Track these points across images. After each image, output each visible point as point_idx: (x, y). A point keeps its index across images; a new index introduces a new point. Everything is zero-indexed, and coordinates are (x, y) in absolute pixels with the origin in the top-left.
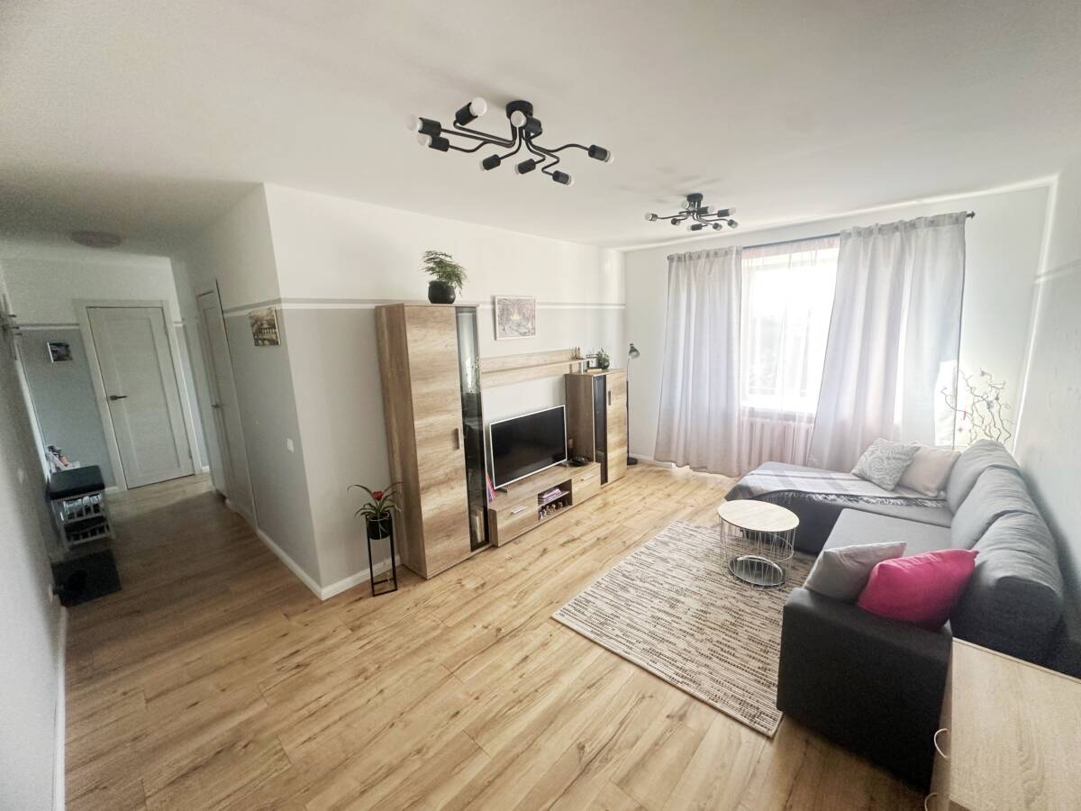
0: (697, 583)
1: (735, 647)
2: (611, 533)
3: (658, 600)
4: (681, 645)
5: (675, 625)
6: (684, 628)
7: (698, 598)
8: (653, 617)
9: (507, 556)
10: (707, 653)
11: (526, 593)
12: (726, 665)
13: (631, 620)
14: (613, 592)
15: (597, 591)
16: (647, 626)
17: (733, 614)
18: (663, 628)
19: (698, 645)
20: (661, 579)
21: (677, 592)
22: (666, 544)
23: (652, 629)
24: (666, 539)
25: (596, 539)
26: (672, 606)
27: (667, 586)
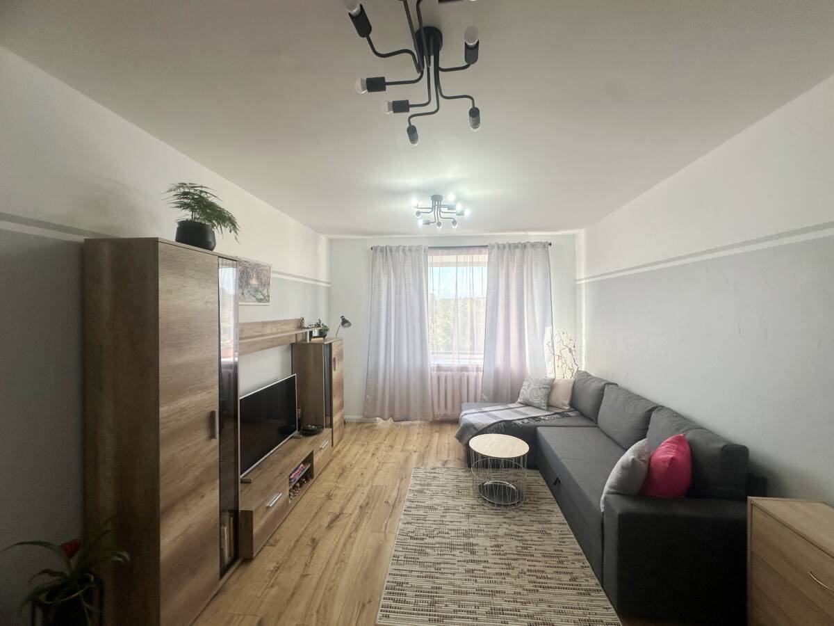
0: (471, 520)
1: (542, 569)
2: (368, 496)
3: (459, 551)
4: (510, 590)
5: (488, 570)
6: (498, 571)
7: (483, 534)
8: (467, 571)
9: (272, 566)
10: (530, 586)
11: (325, 608)
12: (550, 590)
13: (453, 585)
14: (415, 561)
15: (401, 568)
16: (469, 584)
17: (516, 538)
18: (484, 580)
19: (519, 582)
20: (444, 529)
21: (465, 536)
22: (421, 492)
23: (476, 585)
24: (419, 487)
25: (358, 508)
26: (473, 553)
27: (453, 533)
